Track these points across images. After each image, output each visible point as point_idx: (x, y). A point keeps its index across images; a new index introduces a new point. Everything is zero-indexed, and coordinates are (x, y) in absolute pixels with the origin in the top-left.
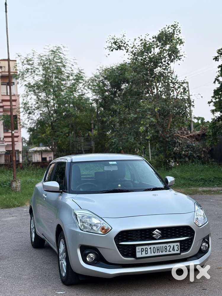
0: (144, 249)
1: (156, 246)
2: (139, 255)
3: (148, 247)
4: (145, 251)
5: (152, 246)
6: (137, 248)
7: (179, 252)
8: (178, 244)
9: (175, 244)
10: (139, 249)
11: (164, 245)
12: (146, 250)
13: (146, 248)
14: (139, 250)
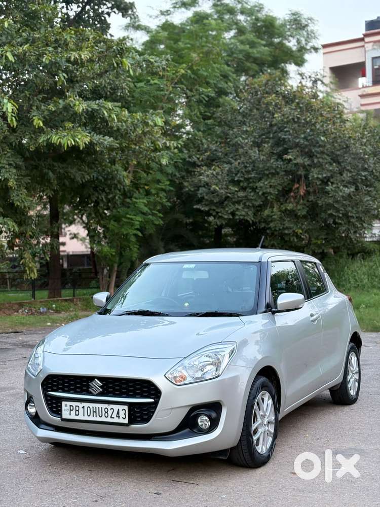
0: (74, 408)
1: (91, 405)
2: (66, 415)
3: (80, 405)
4: (74, 410)
5: (86, 405)
6: (64, 403)
7: (126, 421)
8: (126, 408)
9: (121, 407)
10: (66, 405)
11: (104, 406)
12: (77, 409)
13: (76, 406)
14: (66, 408)
